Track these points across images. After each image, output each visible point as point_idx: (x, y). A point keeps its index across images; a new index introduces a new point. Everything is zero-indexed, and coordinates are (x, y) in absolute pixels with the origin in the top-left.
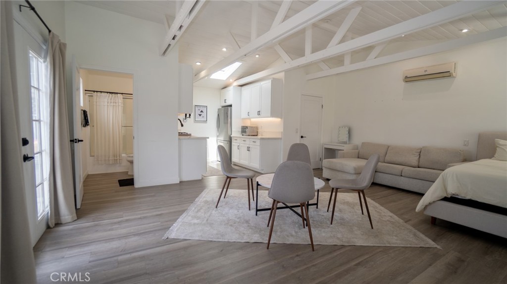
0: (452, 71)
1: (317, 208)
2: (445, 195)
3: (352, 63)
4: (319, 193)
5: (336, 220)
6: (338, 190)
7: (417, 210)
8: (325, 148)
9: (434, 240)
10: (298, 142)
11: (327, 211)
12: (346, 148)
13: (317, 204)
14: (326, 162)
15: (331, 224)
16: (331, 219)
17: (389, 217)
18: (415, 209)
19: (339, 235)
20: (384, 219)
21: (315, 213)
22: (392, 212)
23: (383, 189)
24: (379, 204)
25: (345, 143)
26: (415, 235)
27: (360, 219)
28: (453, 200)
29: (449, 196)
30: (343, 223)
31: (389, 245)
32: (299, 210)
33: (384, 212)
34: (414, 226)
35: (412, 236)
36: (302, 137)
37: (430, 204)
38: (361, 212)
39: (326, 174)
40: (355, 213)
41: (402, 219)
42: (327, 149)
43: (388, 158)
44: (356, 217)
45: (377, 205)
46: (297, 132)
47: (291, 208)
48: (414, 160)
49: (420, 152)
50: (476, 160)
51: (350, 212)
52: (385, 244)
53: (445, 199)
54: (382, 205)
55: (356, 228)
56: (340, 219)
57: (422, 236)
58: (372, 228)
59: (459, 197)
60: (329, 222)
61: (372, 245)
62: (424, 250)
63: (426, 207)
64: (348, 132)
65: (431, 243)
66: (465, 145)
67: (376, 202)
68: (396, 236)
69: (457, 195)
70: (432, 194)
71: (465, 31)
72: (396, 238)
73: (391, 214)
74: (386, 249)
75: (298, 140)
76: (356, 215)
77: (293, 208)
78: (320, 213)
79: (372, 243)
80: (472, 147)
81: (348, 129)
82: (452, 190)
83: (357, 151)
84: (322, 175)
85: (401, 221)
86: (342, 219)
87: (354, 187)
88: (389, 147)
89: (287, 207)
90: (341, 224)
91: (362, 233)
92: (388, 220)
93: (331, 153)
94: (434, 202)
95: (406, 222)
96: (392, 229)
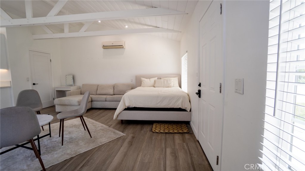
0: (124, 45)
1: (50, 137)
2: (125, 107)
3: (70, 32)
4: (51, 125)
5: (66, 141)
6: (64, 120)
7: (114, 119)
8: (56, 91)
9: (123, 132)
10: (31, 88)
11: (59, 136)
12: (72, 89)
13: (50, 134)
14: (57, 101)
15: (62, 145)
16: (61, 142)
17: (101, 127)
18: (113, 118)
19: (69, 151)
20: (98, 129)
21: (49, 141)
22: (102, 123)
23: (97, 110)
24: (95, 120)
25: (71, 85)
26: (114, 132)
27: (84, 134)
28: (128, 109)
29: (127, 108)
30: (71, 141)
31: (101, 144)
32: (29, 145)
33: (98, 125)
34: (114, 128)
35: (113, 134)
36: (34, 84)
37: (119, 113)
38: (84, 129)
39: (58, 109)
40: (80, 131)
41: (108, 126)
42: (58, 91)
43: (98, 92)
44: (80, 133)
45: (94, 121)
46: (28, 81)
47: (22, 146)
48: (111, 91)
49: (114, 87)
50: (136, 88)
51: (77, 132)
52: (99, 144)
53: (126, 109)
54: (96, 121)
55: (81, 141)
56: (69, 139)
57: (117, 132)
58: (91, 137)
59: (131, 107)
60: (60, 145)
61: (91, 148)
62: (118, 139)
63: (118, 116)
64: (72, 78)
65: (122, 134)
66: (132, 81)
67: (93, 120)
68: (104, 137)
69: (130, 106)
70: (120, 108)
71: (127, 27)
72: (105, 138)
73: (102, 125)
74: (99, 148)
75: (30, 87)
76: (81, 132)
77: (25, 146)
78: (53, 140)
79: (92, 147)
80: (134, 82)
81: (72, 76)
82: (128, 105)
83: (80, 90)
84: (55, 110)
85: (107, 127)
86: (71, 138)
87: (76, 115)
88: (98, 85)
89: (18, 146)
90: (70, 142)
91: (85, 143)
92: (100, 129)
93: (61, 93)
94: (121, 112)
95: (109, 127)
96: (103, 134)
